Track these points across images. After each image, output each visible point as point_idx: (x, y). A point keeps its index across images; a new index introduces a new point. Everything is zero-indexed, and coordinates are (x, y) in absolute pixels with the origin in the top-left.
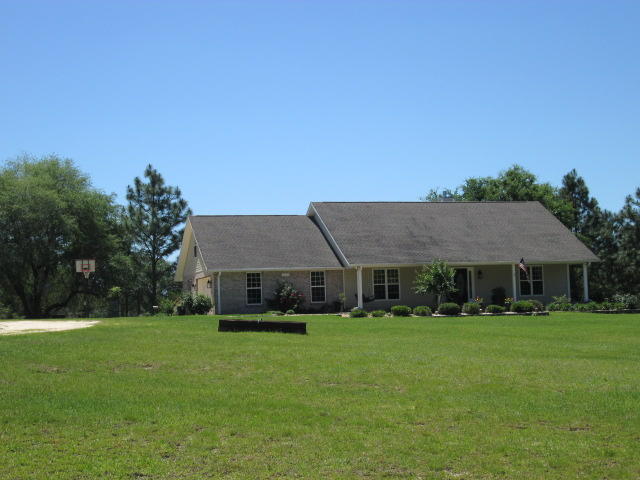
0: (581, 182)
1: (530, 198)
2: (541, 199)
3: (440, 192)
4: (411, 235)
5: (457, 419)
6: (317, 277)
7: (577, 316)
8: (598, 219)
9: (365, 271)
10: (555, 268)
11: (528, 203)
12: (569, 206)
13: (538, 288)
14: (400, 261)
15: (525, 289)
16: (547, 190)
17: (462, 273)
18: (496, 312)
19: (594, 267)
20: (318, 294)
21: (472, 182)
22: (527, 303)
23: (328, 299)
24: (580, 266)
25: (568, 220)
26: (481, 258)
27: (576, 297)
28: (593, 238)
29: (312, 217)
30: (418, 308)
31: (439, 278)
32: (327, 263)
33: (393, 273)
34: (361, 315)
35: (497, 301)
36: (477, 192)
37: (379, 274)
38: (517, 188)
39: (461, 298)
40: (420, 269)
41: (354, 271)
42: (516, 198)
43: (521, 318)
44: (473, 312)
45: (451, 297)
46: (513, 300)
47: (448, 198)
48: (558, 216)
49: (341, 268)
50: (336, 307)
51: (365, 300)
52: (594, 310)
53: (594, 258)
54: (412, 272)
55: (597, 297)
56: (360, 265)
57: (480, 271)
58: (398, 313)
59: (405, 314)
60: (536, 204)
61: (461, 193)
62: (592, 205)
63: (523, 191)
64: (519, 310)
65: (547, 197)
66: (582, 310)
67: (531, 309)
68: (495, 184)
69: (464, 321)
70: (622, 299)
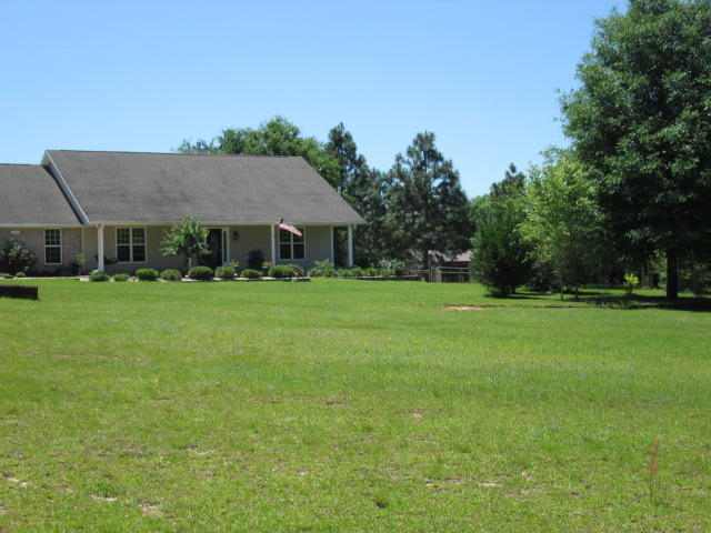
0: (348, 137)
1: (294, 154)
2: (304, 155)
3: (193, 143)
4: (160, 190)
5: (205, 393)
6: (52, 235)
7: (340, 282)
8: (365, 179)
9: (107, 229)
11: (291, 158)
12: (335, 163)
13: (299, 252)
14: (148, 218)
15: (284, 253)
16: (312, 144)
17: (215, 233)
18: (253, 277)
19: (360, 230)
20: (53, 255)
21: (229, 133)
22: (286, 268)
23: (64, 261)
24: (345, 228)
25: (333, 178)
26: (238, 218)
27: (340, 262)
28: (360, 198)
29: (48, 168)
30: (167, 272)
31: (191, 239)
32: (64, 220)
33: (139, 232)
34: (102, 279)
35: (255, 264)
36: (235, 144)
37: (123, 234)
38: (279, 142)
39: (215, 261)
40: (169, 228)
41: (94, 230)
42: (277, 152)
43: (280, 284)
44: (228, 277)
45: (204, 260)
46: (272, 264)
47: (202, 150)
48: (323, 173)
49: (78, 225)
50: (74, 270)
51: (107, 262)
52: (359, 276)
53: (361, 220)
54: (160, 232)
55: (362, 262)
56: (101, 223)
57: (236, 232)
58: (144, 277)
59: (151, 278)
60: (300, 159)
61: (217, 144)
62: (360, 163)
63: (285, 145)
64: (278, 275)
65: (311, 153)
66: (346, 276)
67: (291, 275)
68: (255, 136)
69: (218, 287)
70: (389, 265)
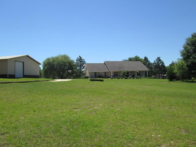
0: (147, 58)
1: (139, 60)
2: (141, 61)
3: (124, 60)
4: (120, 66)
6: (105, 73)
7: (146, 79)
8: (150, 64)
9: (113, 72)
10: (143, 72)
11: (138, 61)
12: (145, 62)
13: (140, 75)
14: (118, 70)
15: (138, 75)
16: (142, 59)
17: (128, 72)
18: (133, 78)
19: (149, 72)
20: (105, 75)
21: (130, 58)
22: (138, 77)
23: (107, 76)
24: (147, 71)
25: (145, 64)
26: (131, 70)
27: (146, 76)
28: (149, 67)
29: (105, 64)
30: (121, 78)
31: (124, 73)
32: (107, 71)
33: (117, 72)
34: (112, 79)
35: (133, 76)
36: (130, 60)
37: (115, 72)
38: (137, 59)
39: (128, 76)
40: (121, 72)
41: (111, 72)
42: (137, 61)
44: (130, 78)
45: (126, 76)
46: (136, 76)
47: (126, 61)
48: (143, 63)
49: (109, 71)
50: (108, 77)
51: (113, 76)
52: (149, 78)
53: (149, 70)
54: (120, 72)
55: (149, 76)
56: (112, 71)
57: (131, 72)
58: (118, 78)
59: (119, 78)
60: (140, 61)
61: (128, 60)
62: (149, 62)
63: (138, 59)
64: (137, 78)
65: (142, 60)
66: (147, 78)
67: (139, 78)
68: (133, 58)
69: (128, 80)
70: (153, 76)
